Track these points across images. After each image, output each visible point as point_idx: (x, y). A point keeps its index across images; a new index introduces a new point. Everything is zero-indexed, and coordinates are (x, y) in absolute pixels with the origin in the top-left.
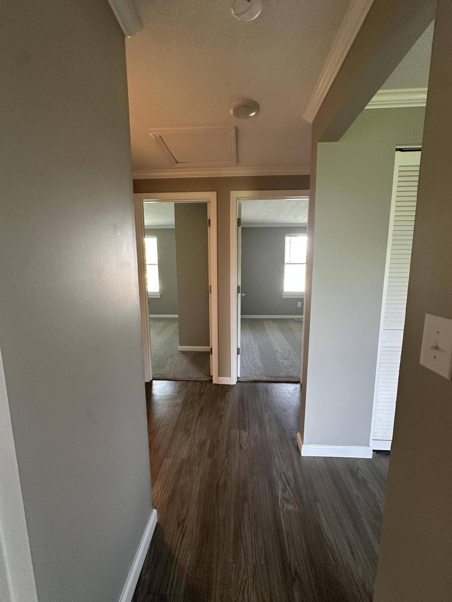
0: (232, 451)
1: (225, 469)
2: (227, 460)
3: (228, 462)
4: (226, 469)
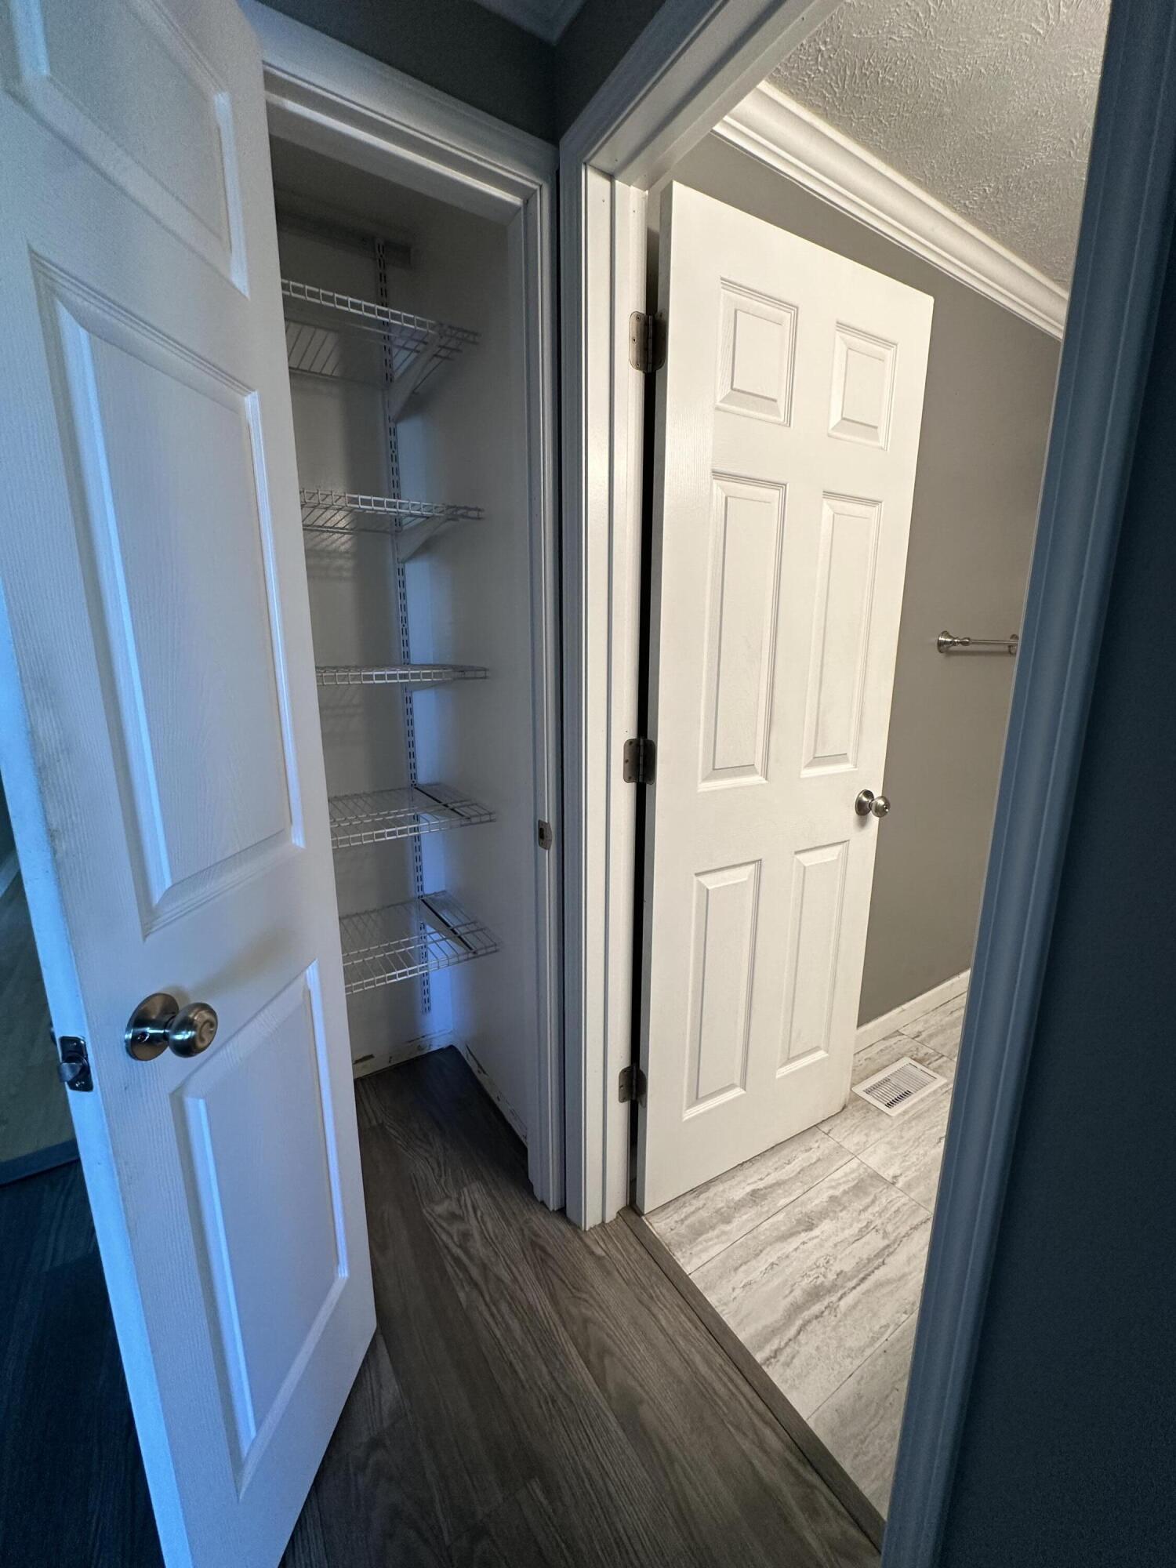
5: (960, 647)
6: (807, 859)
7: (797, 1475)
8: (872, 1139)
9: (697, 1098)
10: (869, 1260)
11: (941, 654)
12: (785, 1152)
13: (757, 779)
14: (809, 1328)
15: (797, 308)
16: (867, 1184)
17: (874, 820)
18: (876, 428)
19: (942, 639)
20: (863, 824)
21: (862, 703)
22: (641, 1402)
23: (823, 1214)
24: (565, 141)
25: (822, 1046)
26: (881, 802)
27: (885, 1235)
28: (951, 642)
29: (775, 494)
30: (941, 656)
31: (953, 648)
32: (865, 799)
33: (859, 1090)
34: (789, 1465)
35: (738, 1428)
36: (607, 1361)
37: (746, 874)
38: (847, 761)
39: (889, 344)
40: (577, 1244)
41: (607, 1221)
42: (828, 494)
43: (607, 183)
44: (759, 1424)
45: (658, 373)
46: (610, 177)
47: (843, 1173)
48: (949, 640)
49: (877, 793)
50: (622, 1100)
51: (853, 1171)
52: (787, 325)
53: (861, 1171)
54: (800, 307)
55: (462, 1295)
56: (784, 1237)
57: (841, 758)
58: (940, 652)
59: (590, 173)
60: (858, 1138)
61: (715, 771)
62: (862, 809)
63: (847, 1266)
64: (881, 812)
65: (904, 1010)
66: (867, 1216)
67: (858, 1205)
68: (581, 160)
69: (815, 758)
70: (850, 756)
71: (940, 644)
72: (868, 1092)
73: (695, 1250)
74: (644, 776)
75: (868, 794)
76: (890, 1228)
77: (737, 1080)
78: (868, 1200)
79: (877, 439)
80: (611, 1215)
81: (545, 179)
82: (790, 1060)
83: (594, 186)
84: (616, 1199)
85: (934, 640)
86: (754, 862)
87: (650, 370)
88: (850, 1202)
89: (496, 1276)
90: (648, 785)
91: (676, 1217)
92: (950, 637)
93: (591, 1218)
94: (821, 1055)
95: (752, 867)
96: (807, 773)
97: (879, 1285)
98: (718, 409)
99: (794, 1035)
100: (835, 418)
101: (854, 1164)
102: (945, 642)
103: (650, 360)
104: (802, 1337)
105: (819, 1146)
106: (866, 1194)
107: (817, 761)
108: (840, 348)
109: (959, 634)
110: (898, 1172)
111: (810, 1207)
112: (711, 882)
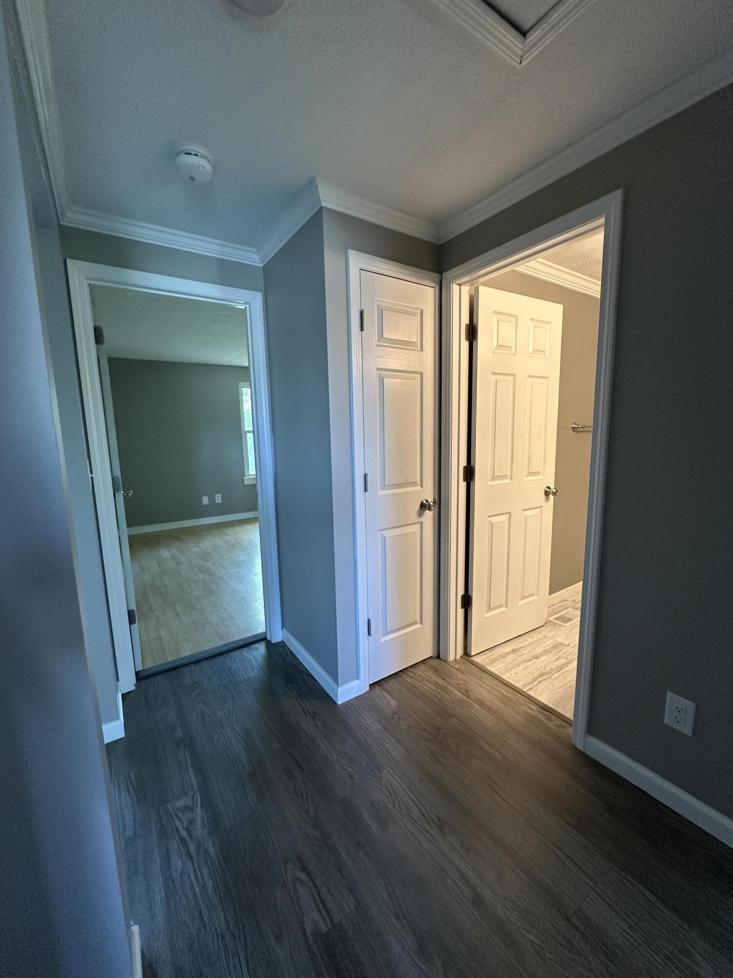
0: (315, 842)
1: (305, 797)
2: (312, 814)
3: (307, 812)
4: (303, 798)
5: (582, 429)
6: (527, 513)
7: (544, 714)
8: (558, 633)
9: (490, 608)
10: (561, 666)
11: (573, 432)
12: (523, 638)
13: (508, 481)
14: (542, 682)
15: (517, 316)
16: (557, 646)
17: (551, 497)
18: (545, 352)
19: (574, 426)
20: (547, 500)
21: (545, 451)
22: (485, 701)
23: (541, 655)
24: (444, 275)
25: (535, 593)
26: (554, 490)
27: (567, 659)
28: (577, 427)
29: (511, 378)
30: (574, 433)
31: (579, 429)
32: (548, 490)
33: (551, 619)
34: (539, 711)
35: (521, 705)
36: (469, 693)
37: (504, 518)
38: (540, 475)
39: (548, 323)
40: (447, 665)
41: (457, 659)
42: (529, 376)
43: (459, 287)
44: (527, 703)
45: (474, 343)
46: (460, 285)
47: (548, 644)
48: (577, 426)
49: (552, 487)
50: (462, 608)
51: (552, 643)
52: (514, 323)
53: (555, 642)
54: (518, 317)
55: (408, 680)
56: (528, 661)
57: (538, 473)
58: (574, 431)
59: (454, 285)
60: (552, 633)
61: (494, 478)
62: (547, 494)
63: (554, 667)
64: (554, 494)
65: (567, 590)
66: (560, 654)
67: (554, 652)
68: (450, 282)
69: (529, 473)
70: (541, 472)
71: (573, 428)
72: (554, 619)
73: (494, 666)
74: (469, 480)
75: (549, 488)
76: (568, 657)
77: (504, 604)
78: (559, 650)
79: (545, 355)
80: (458, 657)
81: (437, 284)
82: (523, 598)
83: (455, 288)
84: (460, 652)
85: (570, 426)
86: (508, 513)
87: (471, 341)
88: (552, 651)
89: (419, 675)
90: (471, 483)
91: (484, 657)
92: (577, 425)
93: (451, 658)
94: (535, 597)
95: (507, 515)
96: (526, 479)
97: (566, 672)
98: (493, 352)
99: (525, 587)
100: (531, 350)
101: (552, 640)
102: (575, 427)
103: (471, 338)
104: (539, 685)
105: (536, 636)
106: (558, 648)
107: (530, 474)
108: (532, 328)
109: (581, 424)
110: (570, 642)
111: (536, 653)
112: (493, 519)
